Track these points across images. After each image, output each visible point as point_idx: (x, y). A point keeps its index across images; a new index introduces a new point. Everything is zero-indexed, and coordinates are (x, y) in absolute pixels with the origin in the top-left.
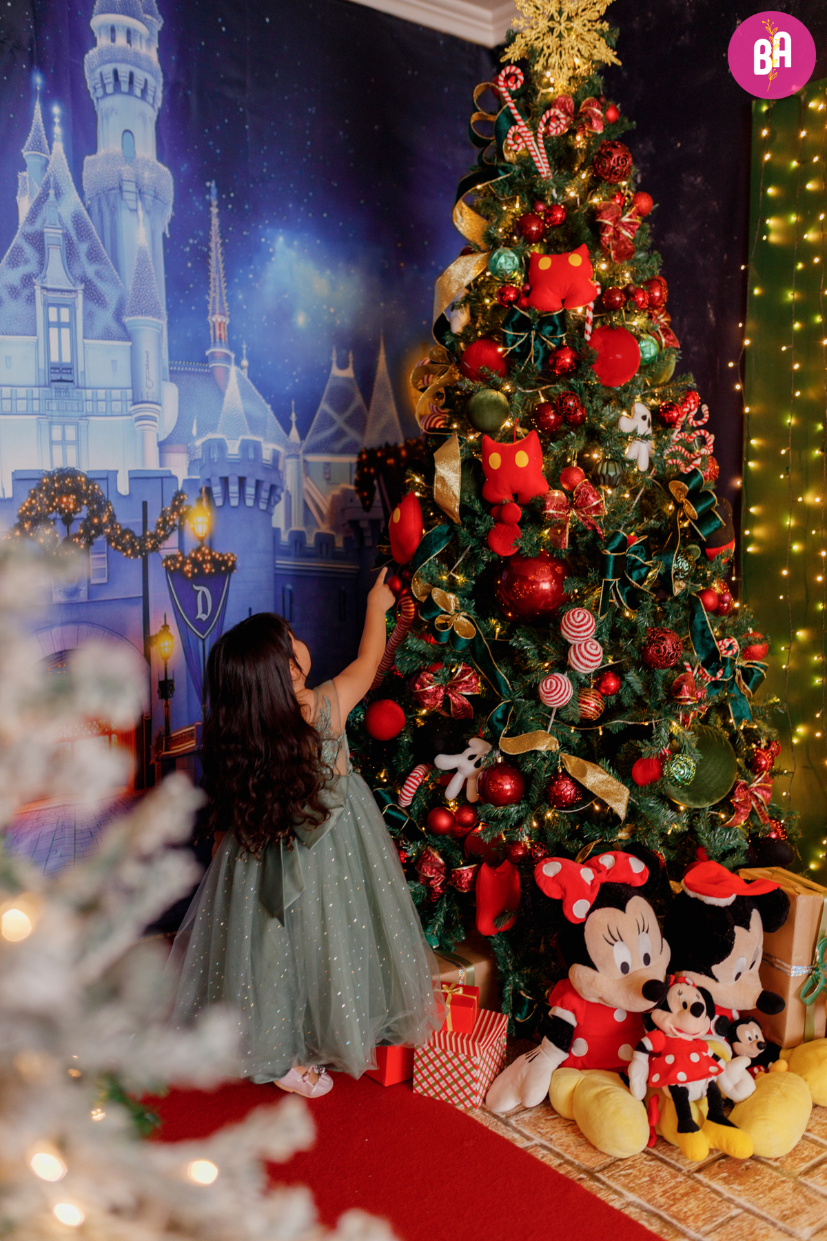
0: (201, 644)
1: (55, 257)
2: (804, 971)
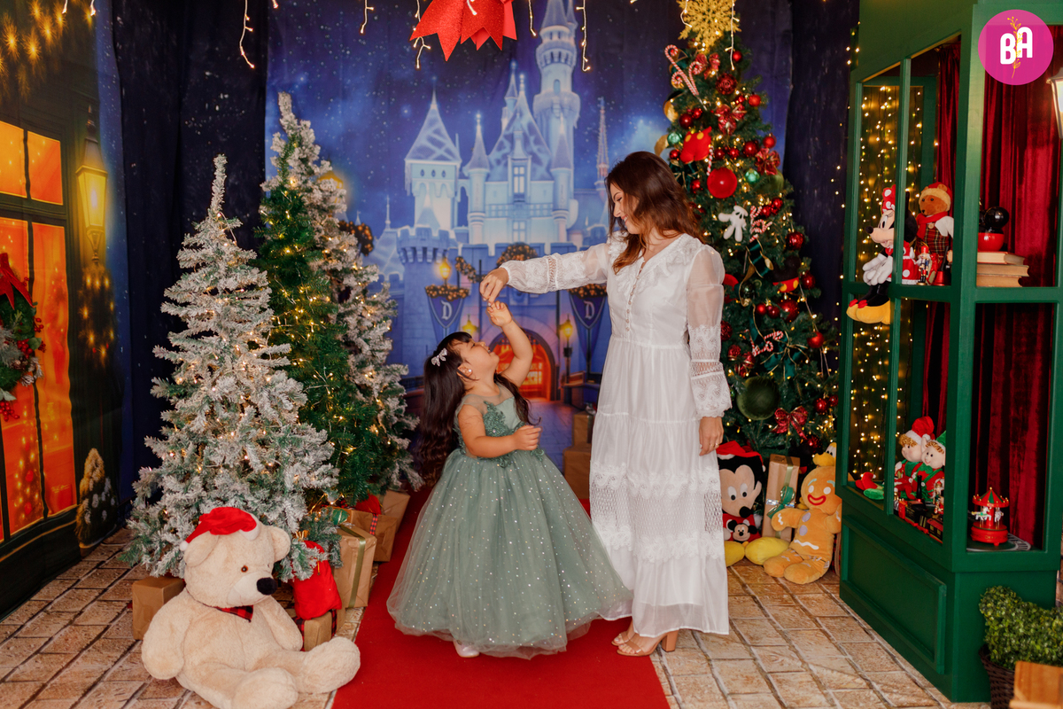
0: (587, 331)
1: (519, 145)
2: (774, 503)
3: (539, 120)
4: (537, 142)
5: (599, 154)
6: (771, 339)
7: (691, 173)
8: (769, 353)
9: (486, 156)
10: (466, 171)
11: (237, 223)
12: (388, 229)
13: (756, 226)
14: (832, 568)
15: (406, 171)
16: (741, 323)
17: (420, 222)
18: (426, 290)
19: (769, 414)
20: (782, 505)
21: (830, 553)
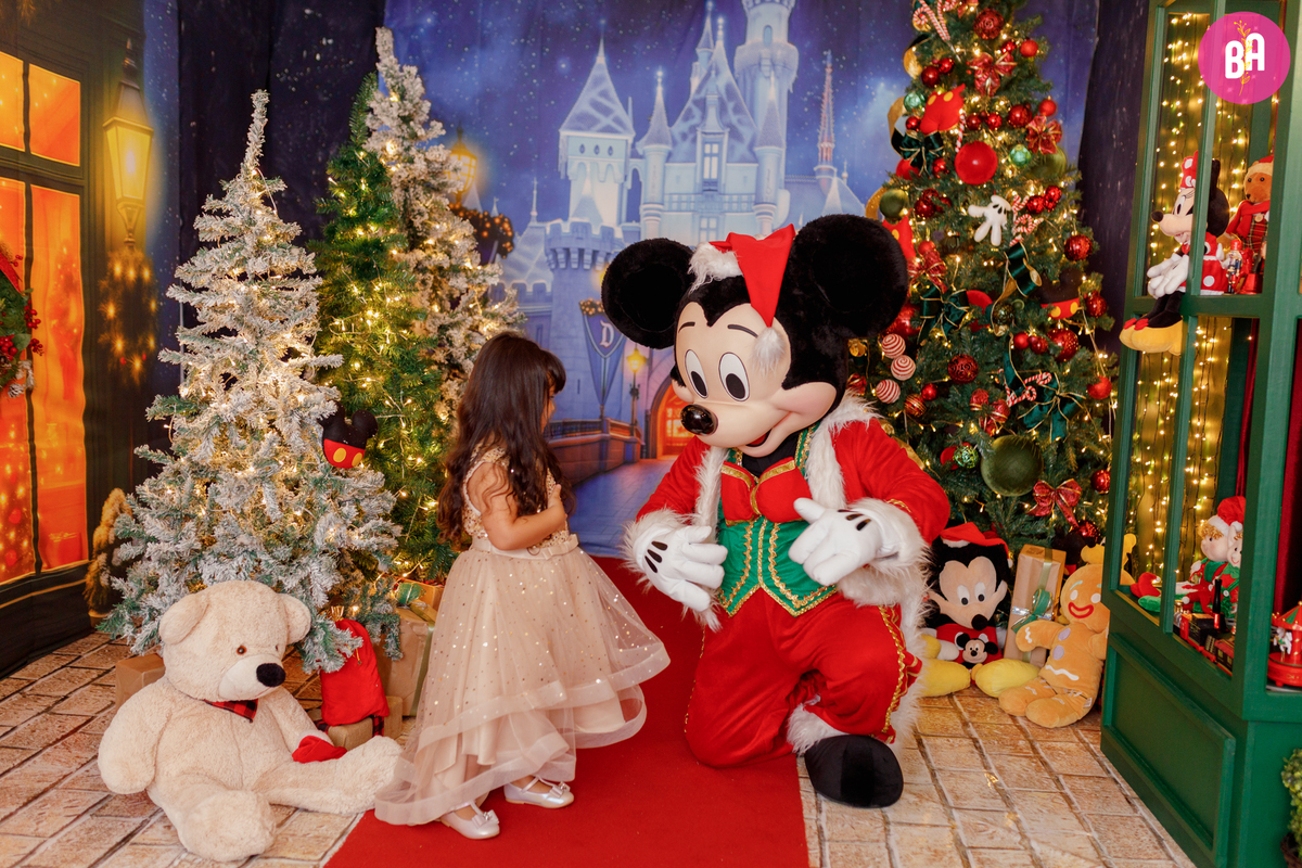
1: (712, 113)
2: (1023, 612)
3: (741, 80)
4: (737, 110)
5: (822, 128)
6: (1033, 384)
7: (933, 148)
8: (1032, 404)
9: (668, 128)
10: (641, 147)
11: (280, 186)
12: (533, 223)
13: (1020, 225)
14: (1096, 708)
15: (561, 146)
16: (992, 360)
17: (573, 216)
18: (581, 306)
19: (1026, 488)
20: (1034, 615)
21: (1094, 686)
